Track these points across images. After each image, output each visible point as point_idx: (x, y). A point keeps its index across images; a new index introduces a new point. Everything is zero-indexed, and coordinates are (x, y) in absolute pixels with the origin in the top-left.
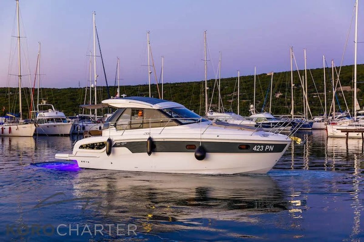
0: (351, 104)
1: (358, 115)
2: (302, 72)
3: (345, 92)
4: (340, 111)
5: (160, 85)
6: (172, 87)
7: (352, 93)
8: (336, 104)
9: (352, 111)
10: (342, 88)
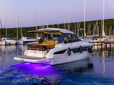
0: (83, 34)
1: (86, 37)
2: (68, 24)
3: (82, 30)
4: (80, 36)
5: (21, 28)
6: (25, 29)
7: (84, 31)
8: (79, 34)
9: (84, 36)
10: (81, 29)
